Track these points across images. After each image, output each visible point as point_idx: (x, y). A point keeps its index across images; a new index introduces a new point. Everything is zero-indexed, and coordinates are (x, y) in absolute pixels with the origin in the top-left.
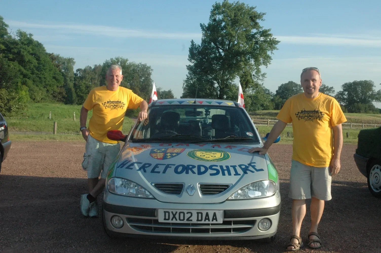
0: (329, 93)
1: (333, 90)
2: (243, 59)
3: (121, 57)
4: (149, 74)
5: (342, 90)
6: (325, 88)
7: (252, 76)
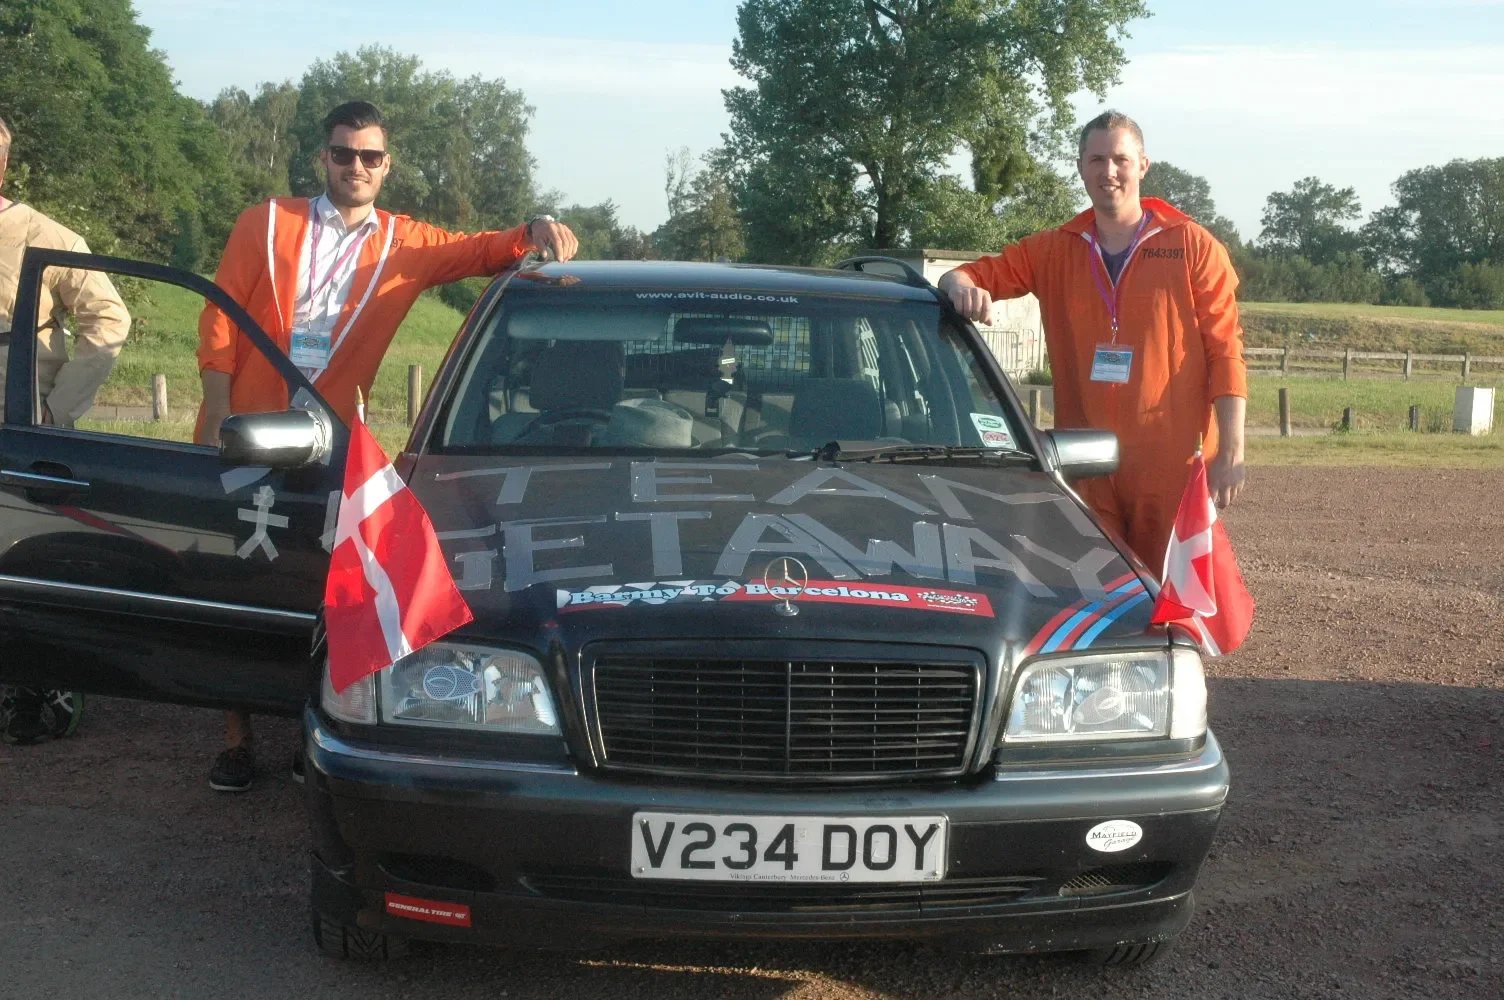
0: (1335, 215)
1: (1353, 202)
2: (994, 61)
3: (385, 48)
4: (518, 130)
5: (1396, 204)
6: (1315, 192)
7: (1028, 141)
